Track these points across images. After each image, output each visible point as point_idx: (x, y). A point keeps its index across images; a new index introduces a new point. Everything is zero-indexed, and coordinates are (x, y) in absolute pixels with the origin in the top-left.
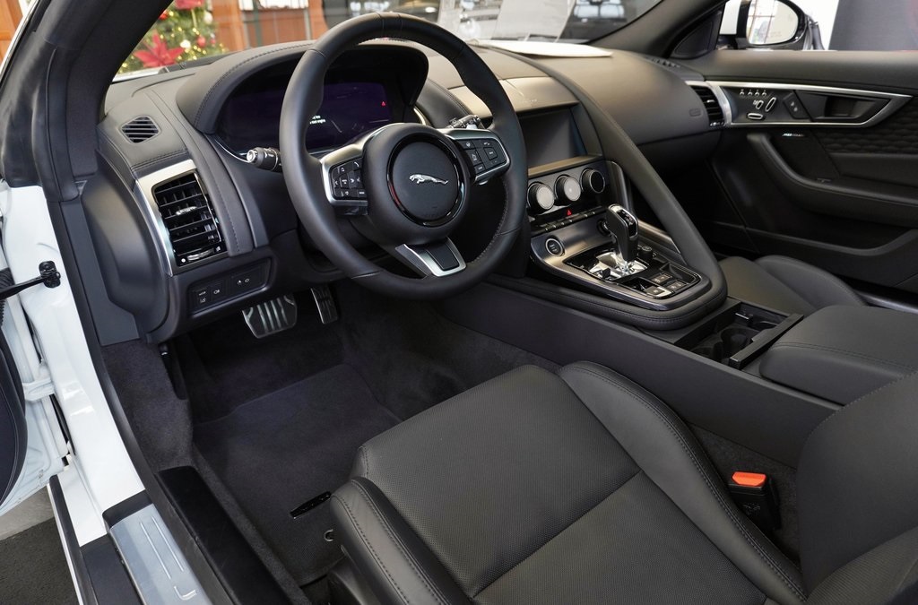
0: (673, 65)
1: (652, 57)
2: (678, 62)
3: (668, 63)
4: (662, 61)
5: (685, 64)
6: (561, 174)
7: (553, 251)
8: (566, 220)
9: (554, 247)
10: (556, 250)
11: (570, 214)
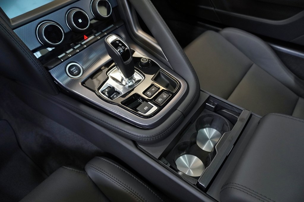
6: (70, 7)
7: (74, 73)
8: (82, 45)
9: (74, 69)
10: (77, 71)
11: (87, 37)
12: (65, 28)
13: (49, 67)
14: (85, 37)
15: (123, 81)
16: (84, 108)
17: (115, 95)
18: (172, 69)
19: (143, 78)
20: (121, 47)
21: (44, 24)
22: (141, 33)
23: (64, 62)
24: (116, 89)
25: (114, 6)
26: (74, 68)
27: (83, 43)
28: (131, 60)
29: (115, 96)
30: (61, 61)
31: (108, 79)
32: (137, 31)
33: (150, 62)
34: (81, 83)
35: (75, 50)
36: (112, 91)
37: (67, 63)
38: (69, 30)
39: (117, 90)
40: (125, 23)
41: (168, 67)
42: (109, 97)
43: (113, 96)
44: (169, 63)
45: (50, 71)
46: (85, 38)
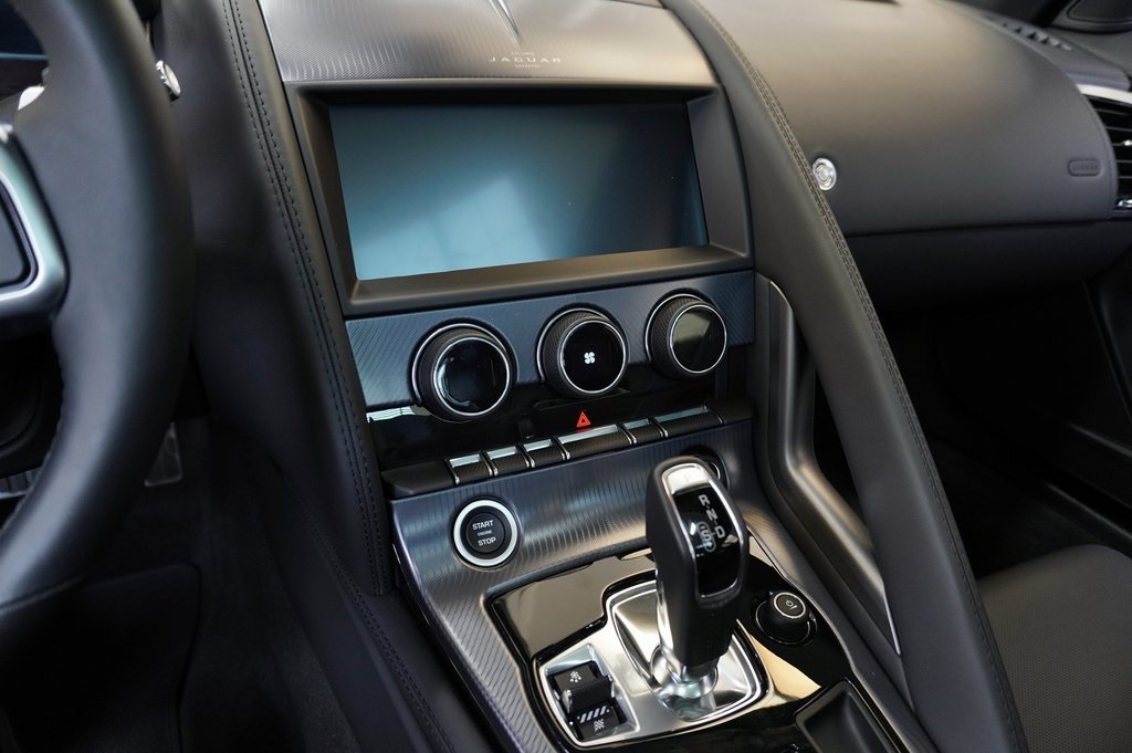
0: (1054, 42)
1: (1004, 20)
2: (1067, 36)
3: (1042, 35)
4: (1029, 30)
5: (1084, 43)
6: (575, 301)
7: (480, 543)
8: (557, 447)
9: (487, 528)
10: (492, 540)
11: (588, 423)
12: (523, 367)
13: (399, 488)
14: (583, 419)
15: (663, 662)
16: (447, 709)
17: (599, 717)
18: (911, 703)
19: (754, 690)
20: (712, 526)
21: (461, 331)
22: (809, 481)
23: (462, 488)
24: (617, 691)
25: (738, 341)
26: (489, 523)
27: (564, 440)
28: (734, 596)
29: (599, 725)
30: (454, 480)
31: (600, 624)
32: (797, 464)
33: (812, 623)
34: (486, 595)
35: (522, 453)
36: (595, 691)
37: (471, 494)
38: (535, 378)
39: (619, 698)
40: (756, 417)
41: (891, 686)
42: (569, 717)
43: (593, 719)
44: (901, 669)
45: (394, 502)
46: (580, 424)
